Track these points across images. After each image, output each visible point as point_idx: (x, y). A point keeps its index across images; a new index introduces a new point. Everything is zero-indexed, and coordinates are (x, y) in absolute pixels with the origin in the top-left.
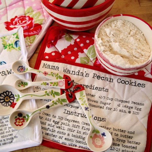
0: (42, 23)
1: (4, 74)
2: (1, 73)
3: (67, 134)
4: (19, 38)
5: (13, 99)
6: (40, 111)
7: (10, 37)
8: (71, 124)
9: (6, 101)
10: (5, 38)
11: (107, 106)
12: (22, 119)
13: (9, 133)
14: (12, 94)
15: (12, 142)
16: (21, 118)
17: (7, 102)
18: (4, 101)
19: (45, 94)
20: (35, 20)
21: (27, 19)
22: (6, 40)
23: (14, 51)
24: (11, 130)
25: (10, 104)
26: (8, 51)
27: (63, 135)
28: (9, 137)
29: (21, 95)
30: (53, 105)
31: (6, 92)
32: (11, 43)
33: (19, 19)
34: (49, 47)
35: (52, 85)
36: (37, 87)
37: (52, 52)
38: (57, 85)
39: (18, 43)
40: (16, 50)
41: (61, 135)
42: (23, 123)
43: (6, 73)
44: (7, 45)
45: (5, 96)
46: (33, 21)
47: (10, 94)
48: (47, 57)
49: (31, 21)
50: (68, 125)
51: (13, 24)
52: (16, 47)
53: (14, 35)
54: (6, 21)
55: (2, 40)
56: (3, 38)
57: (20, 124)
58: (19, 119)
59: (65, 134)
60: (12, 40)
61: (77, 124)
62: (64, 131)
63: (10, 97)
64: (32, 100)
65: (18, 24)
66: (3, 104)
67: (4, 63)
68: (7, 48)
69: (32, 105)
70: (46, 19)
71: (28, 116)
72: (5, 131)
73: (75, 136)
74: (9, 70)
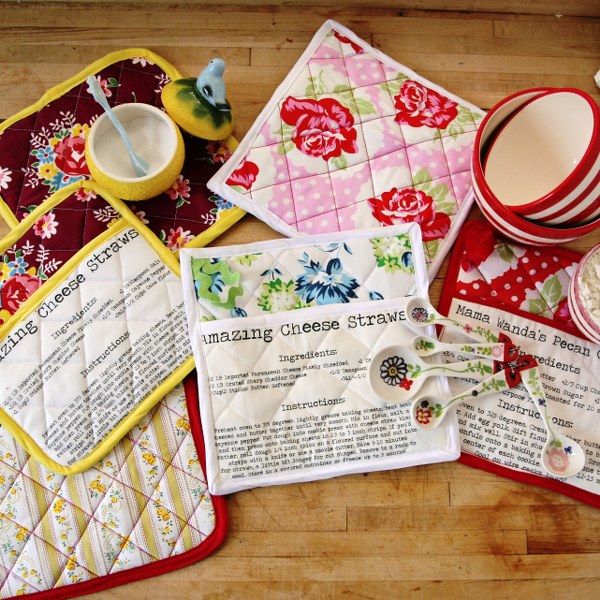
0: (453, 212)
1: (383, 320)
2: (377, 318)
3: (503, 444)
4: (410, 247)
5: (403, 371)
6: (463, 399)
7: (391, 241)
8: (511, 426)
9: (391, 374)
10: (378, 241)
11: (576, 399)
12: (426, 412)
13: (401, 436)
14: (402, 363)
15: (404, 451)
16: (425, 409)
17: (392, 377)
18: (388, 376)
19: (467, 368)
20: (437, 203)
21: (419, 197)
22: (382, 248)
23: (401, 273)
24: (402, 429)
25: (398, 381)
26: (387, 271)
27: (496, 446)
28: (401, 442)
29: (424, 366)
30: (483, 390)
31: (392, 359)
32: (392, 255)
33: (401, 197)
34: (466, 270)
35: (481, 352)
36: (446, 353)
37: (474, 282)
38: (489, 354)
39: (409, 256)
40: (404, 271)
41: (493, 446)
42: (430, 419)
43: (387, 318)
44: (384, 259)
45: (390, 366)
46: (433, 205)
47: (400, 361)
48: (463, 292)
49: (428, 205)
50: (506, 429)
51: (388, 208)
52: (405, 265)
53: (400, 237)
54: (372, 197)
55: (373, 245)
56: (375, 241)
57: (425, 420)
58: (421, 411)
59: (499, 444)
60: (396, 249)
61: (521, 428)
62: (498, 439)
63: (398, 369)
64: (442, 379)
65: (400, 208)
66: (386, 380)
67: (378, 297)
68: (384, 264)
69: (442, 387)
70: (459, 202)
71: (438, 406)
72: (392, 431)
73: (517, 449)
74: (392, 314)
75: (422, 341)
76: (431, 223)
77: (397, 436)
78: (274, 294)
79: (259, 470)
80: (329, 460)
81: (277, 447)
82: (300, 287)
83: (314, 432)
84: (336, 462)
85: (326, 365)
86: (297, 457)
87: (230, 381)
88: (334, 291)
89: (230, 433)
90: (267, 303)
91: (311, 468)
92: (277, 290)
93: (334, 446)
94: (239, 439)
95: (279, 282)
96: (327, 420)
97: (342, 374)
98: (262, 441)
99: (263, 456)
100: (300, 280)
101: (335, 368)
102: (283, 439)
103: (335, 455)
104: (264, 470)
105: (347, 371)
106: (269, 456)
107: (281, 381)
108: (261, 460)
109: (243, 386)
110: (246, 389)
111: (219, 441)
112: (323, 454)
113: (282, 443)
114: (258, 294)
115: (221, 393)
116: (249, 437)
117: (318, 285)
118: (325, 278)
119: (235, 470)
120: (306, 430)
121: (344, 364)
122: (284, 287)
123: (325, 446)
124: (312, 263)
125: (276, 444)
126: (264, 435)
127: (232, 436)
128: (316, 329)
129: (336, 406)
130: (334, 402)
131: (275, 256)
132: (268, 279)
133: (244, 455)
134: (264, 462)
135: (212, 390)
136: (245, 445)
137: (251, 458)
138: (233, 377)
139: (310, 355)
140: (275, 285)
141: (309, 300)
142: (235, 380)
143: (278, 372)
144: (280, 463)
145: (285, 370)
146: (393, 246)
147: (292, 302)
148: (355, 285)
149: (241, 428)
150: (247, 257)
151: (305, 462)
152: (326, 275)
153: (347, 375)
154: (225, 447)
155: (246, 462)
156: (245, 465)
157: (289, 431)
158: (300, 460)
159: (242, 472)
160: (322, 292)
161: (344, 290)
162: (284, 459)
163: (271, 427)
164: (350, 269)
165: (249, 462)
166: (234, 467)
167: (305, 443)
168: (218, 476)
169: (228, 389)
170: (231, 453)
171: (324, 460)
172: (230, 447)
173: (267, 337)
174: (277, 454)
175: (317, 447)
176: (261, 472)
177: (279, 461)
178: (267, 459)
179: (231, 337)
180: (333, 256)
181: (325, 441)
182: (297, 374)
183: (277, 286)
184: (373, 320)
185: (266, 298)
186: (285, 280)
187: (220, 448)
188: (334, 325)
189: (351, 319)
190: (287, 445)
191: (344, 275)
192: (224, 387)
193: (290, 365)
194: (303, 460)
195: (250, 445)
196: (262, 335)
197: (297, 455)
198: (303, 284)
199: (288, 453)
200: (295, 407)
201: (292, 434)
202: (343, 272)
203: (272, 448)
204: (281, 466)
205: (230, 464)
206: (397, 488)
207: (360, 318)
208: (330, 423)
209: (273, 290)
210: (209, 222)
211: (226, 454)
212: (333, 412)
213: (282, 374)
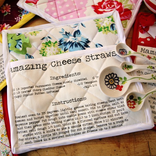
0: (132, 8)
1: (104, 56)
2: (101, 56)
4: (114, 21)
5: (117, 81)
6: (152, 93)
7: (104, 20)
9: (111, 83)
10: (98, 20)
12: (132, 102)
13: (119, 116)
14: (116, 77)
15: (121, 125)
16: (132, 100)
17: (112, 85)
18: (109, 84)
19: (152, 77)
20: (124, 5)
21: (115, 3)
22: (100, 23)
23: (111, 34)
24: (120, 112)
25: (115, 86)
26: (104, 33)
28: (120, 120)
31: (111, 75)
32: (106, 26)
33: (107, 3)
34: (142, 33)
36: (138, 71)
37: (147, 38)
39: (114, 26)
40: (113, 33)
42: (135, 106)
43: (106, 55)
44: (102, 28)
45: (110, 78)
46: (123, 5)
47: (115, 76)
48: (142, 42)
49: (120, 6)
51: (101, 8)
52: (112, 30)
53: (108, 18)
54: (93, 4)
55: (95, 22)
56: (97, 21)
57: (132, 106)
58: (130, 101)
60: (107, 23)
63: (114, 80)
64: (138, 84)
65: (107, 8)
66: (108, 86)
67: (100, 46)
68: (102, 30)
69: (139, 89)
70: (134, 4)
71: (139, 98)
72: (114, 114)
74: (108, 53)
75: (125, 65)
76: (122, 13)
77: (117, 117)
78: (48, 48)
79: (40, 139)
80: (79, 132)
81: (50, 126)
82: (60, 44)
83: (70, 116)
84: (83, 133)
85: (75, 81)
86: (61, 131)
87: (24, 90)
88: (78, 45)
89: (23, 119)
90: (44, 52)
91: (69, 137)
92: (49, 46)
93: (82, 124)
94: (28, 122)
95: (50, 42)
96: (77, 110)
97: (84, 85)
98: (41, 123)
99: (42, 131)
100: (61, 41)
101: (80, 82)
102: (53, 121)
103: (83, 129)
104: (43, 139)
105: (86, 83)
106: (45, 131)
107: (51, 90)
108: (40, 133)
109: (30, 93)
110: (32, 94)
111: (17, 123)
112: (76, 129)
113: (53, 123)
114: (40, 48)
115: (19, 97)
116: (34, 120)
117: (70, 42)
118: (72, 39)
119: (26, 139)
120: (66, 115)
121: (84, 79)
122: (52, 44)
123: (77, 124)
124: (66, 33)
125: (49, 124)
126: (42, 119)
127: (24, 120)
128: (69, 63)
129: (82, 101)
130: (81, 100)
131: (48, 31)
132: (44, 41)
133: (32, 131)
134: (43, 134)
135: (14, 95)
136: (32, 125)
137: (35, 132)
138: (25, 88)
139: (67, 76)
140: (48, 44)
141: (65, 50)
142: (26, 90)
143: (50, 85)
144: (52, 135)
145: (54, 84)
146: (105, 22)
147: (56, 51)
148: (88, 41)
149: (29, 116)
150: (34, 32)
151: (66, 134)
152: (74, 38)
153: (87, 85)
154: (21, 126)
155: (32, 134)
156: (32, 136)
157: (56, 117)
158: (63, 133)
159: (31, 140)
160: (72, 45)
161: (83, 44)
162: (54, 132)
163: (46, 114)
164: (85, 35)
165: (34, 134)
166: (26, 137)
167: (65, 123)
168: (16, 143)
169: (22, 94)
170: (24, 130)
171: (77, 132)
172: (23, 126)
173: (44, 68)
174: (50, 130)
175: (72, 125)
176: (41, 140)
177: (51, 133)
178: (44, 132)
179: (24, 68)
180: (76, 29)
181: (76, 121)
182: (60, 86)
183: (49, 44)
184: (98, 57)
185: (44, 50)
186: (53, 41)
187: (18, 127)
188: (79, 60)
189: (87, 57)
190: (55, 124)
191: (82, 38)
192: (21, 94)
193: (55, 81)
194: (65, 133)
195: (34, 125)
196: (41, 67)
197: (61, 130)
198: (62, 43)
199: (56, 129)
200: (59, 103)
201: (58, 118)
202: (82, 36)
203: (47, 126)
204: (52, 136)
205: (24, 136)
206: (119, 147)
207: (92, 56)
208: (79, 111)
209: (47, 46)
210: (18, 20)
211: (21, 130)
212: (80, 105)
213: (52, 86)
